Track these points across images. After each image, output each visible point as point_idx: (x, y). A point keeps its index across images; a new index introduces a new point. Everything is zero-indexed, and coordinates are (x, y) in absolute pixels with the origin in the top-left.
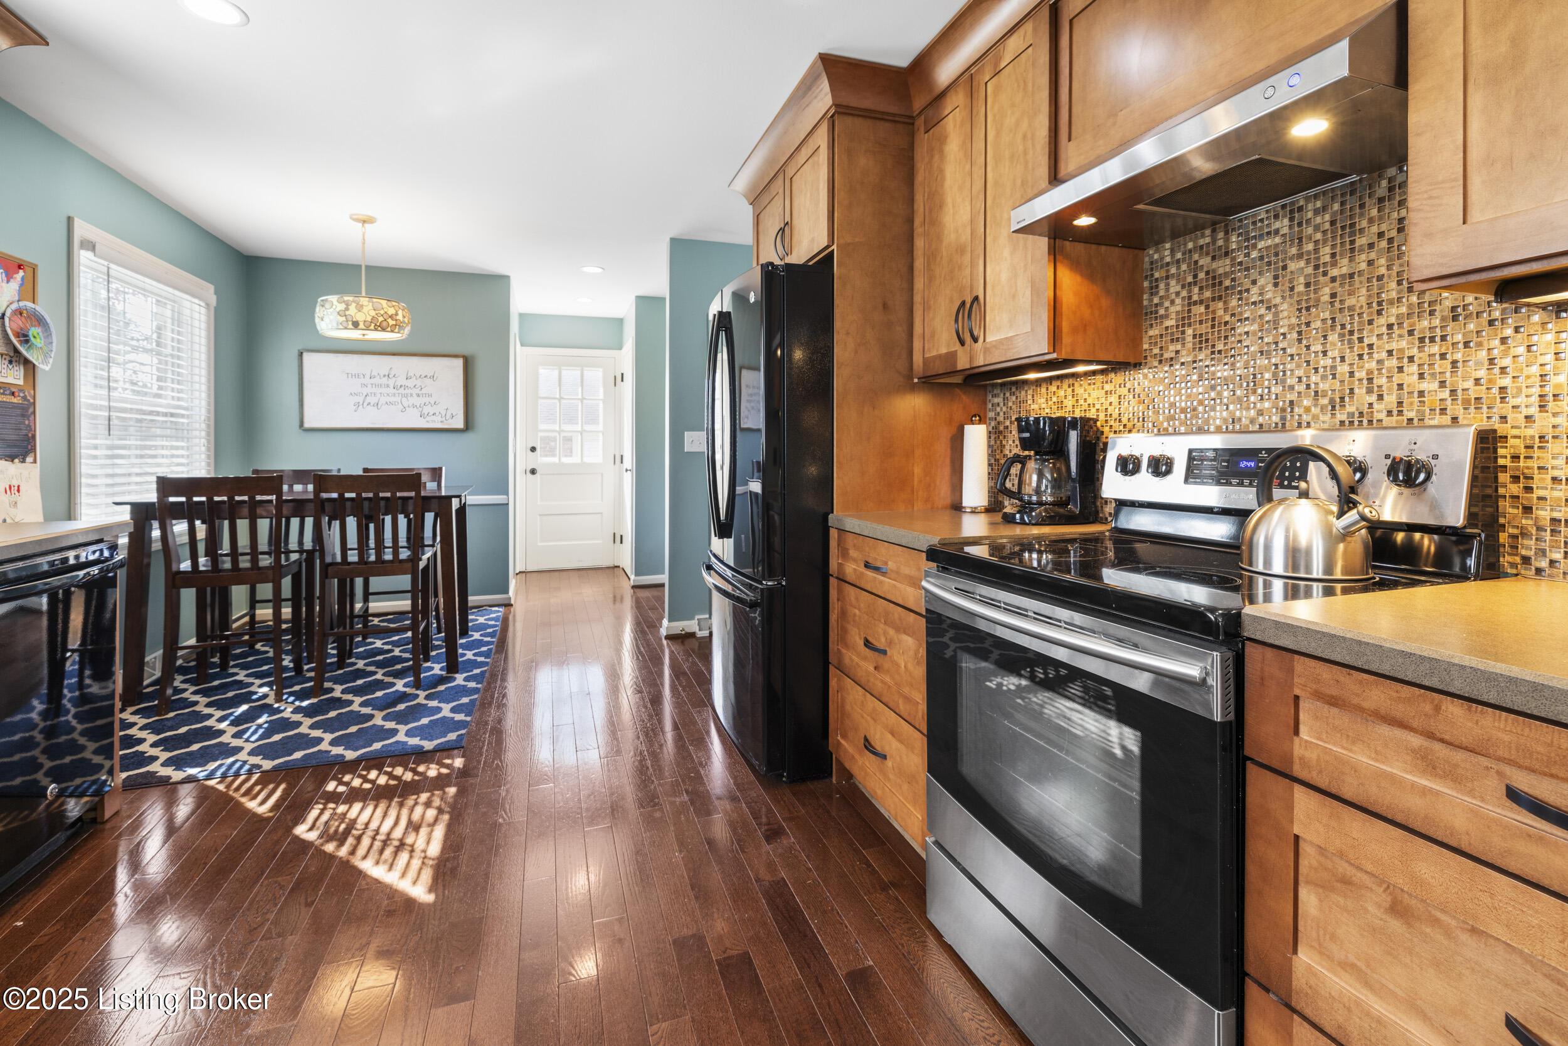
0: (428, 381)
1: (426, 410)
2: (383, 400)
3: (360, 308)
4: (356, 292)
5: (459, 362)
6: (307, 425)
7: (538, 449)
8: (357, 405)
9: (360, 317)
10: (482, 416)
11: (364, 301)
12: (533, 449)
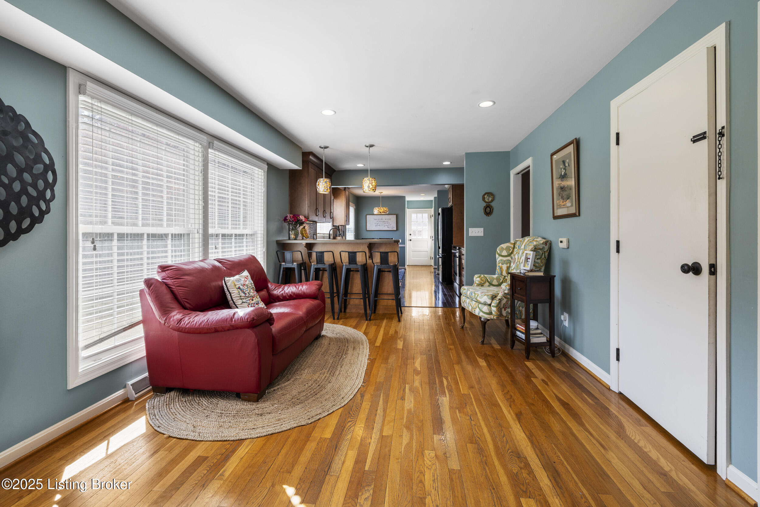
0: (389, 220)
1: (389, 226)
2: (381, 224)
3: (381, 209)
4: (380, 207)
5: (395, 216)
6: (367, 230)
7: (412, 234)
8: (376, 225)
9: (381, 211)
10: (400, 228)
11: (382, 208)
12: (410, 235)
